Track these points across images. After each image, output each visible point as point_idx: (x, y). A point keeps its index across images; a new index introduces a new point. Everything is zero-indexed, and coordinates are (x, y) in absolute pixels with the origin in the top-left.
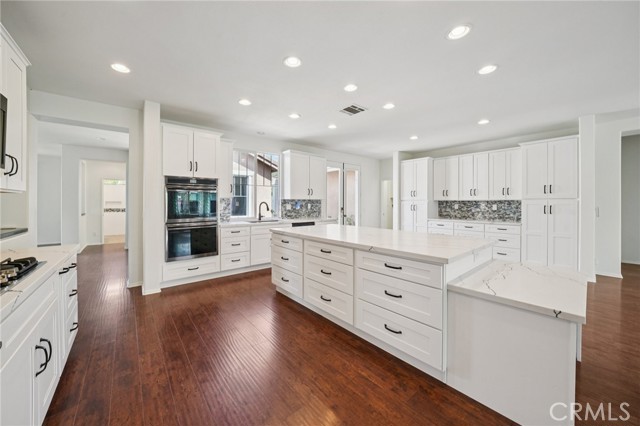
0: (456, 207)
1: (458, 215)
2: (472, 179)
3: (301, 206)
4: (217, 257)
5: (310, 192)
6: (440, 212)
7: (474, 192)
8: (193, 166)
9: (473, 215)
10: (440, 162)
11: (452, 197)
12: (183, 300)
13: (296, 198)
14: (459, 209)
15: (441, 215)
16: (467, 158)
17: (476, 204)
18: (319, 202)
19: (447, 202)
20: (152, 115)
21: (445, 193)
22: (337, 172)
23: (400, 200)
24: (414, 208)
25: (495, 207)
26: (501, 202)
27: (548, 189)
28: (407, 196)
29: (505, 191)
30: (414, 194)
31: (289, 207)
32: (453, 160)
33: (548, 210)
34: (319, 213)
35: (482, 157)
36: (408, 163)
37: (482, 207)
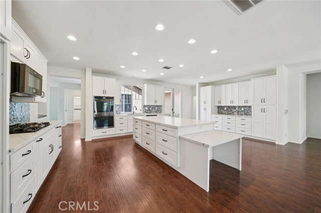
0: (225, 109)
1: (226, 113)
2: (232, 96)
3: (152, 108)
4: (114, 128)
5: (156, 102)
6: (218, 111)
7: (232, 102)
8: (104, 92)
9: (233, 113)
10: (217, 87)
11: (223, 104)
12: (100, 145)
13: (150, 104)
14: (227, 110)
15: (219, 113)
16: (229, 86)
17: (235, 107)
18: (161, 106)
19: (221, 107)
20: (89, 73)
21: (220, 102)
22: (170, 93)
23: (199, 106)
24: (205, 109)
25: (243, 109)
26: (245, 107)
27: (263, 101)
28: (202, 103)
29: (246, 101)
30: (205, 103)
31: (147, 108)
32: (223, 86)
33: (263, 110)
34: (161, 111)
35: (235, 85)
36: (202, 88)
37: (237, 109)
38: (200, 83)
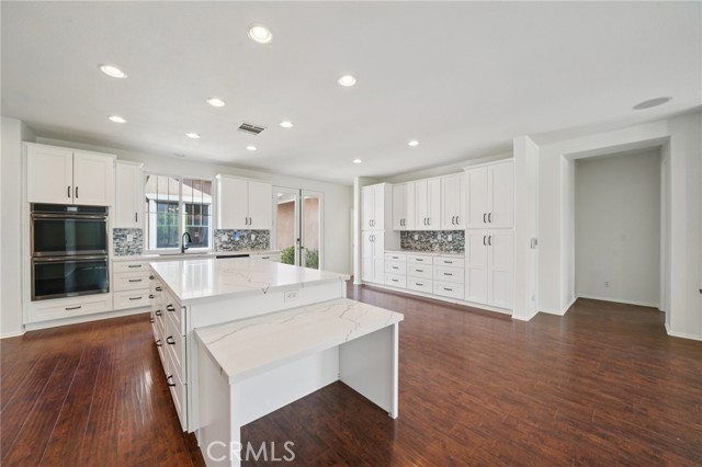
0: (416, 237)
1: (418, 247)
2: (427, 208)
3: (242, 237)
4: (110, 294)
5: (248, 220)
6: (402, 243)
7: (427, 222)
8: (72, 191)
9: (431, 246)
10: (398, 187)
11: (409, 227)
13: (235, 228)
14: (420, 239)
15: (405, 247)
17: (434, 234)
18: (266, 232)
19: (408, 232)
21: (403, 222)
23: (361, 231)
24: (372, 239)
25: (450, 238)
26: (455, 232)
27: (487, 218)
28: (366, 226)
29: (456, 220)
30: (372, 223)
31: (225, 238)
33: (488, 241)
34: (267, 245)
36: (367, 189)
37: (439, 237)
38: (361, 178)
